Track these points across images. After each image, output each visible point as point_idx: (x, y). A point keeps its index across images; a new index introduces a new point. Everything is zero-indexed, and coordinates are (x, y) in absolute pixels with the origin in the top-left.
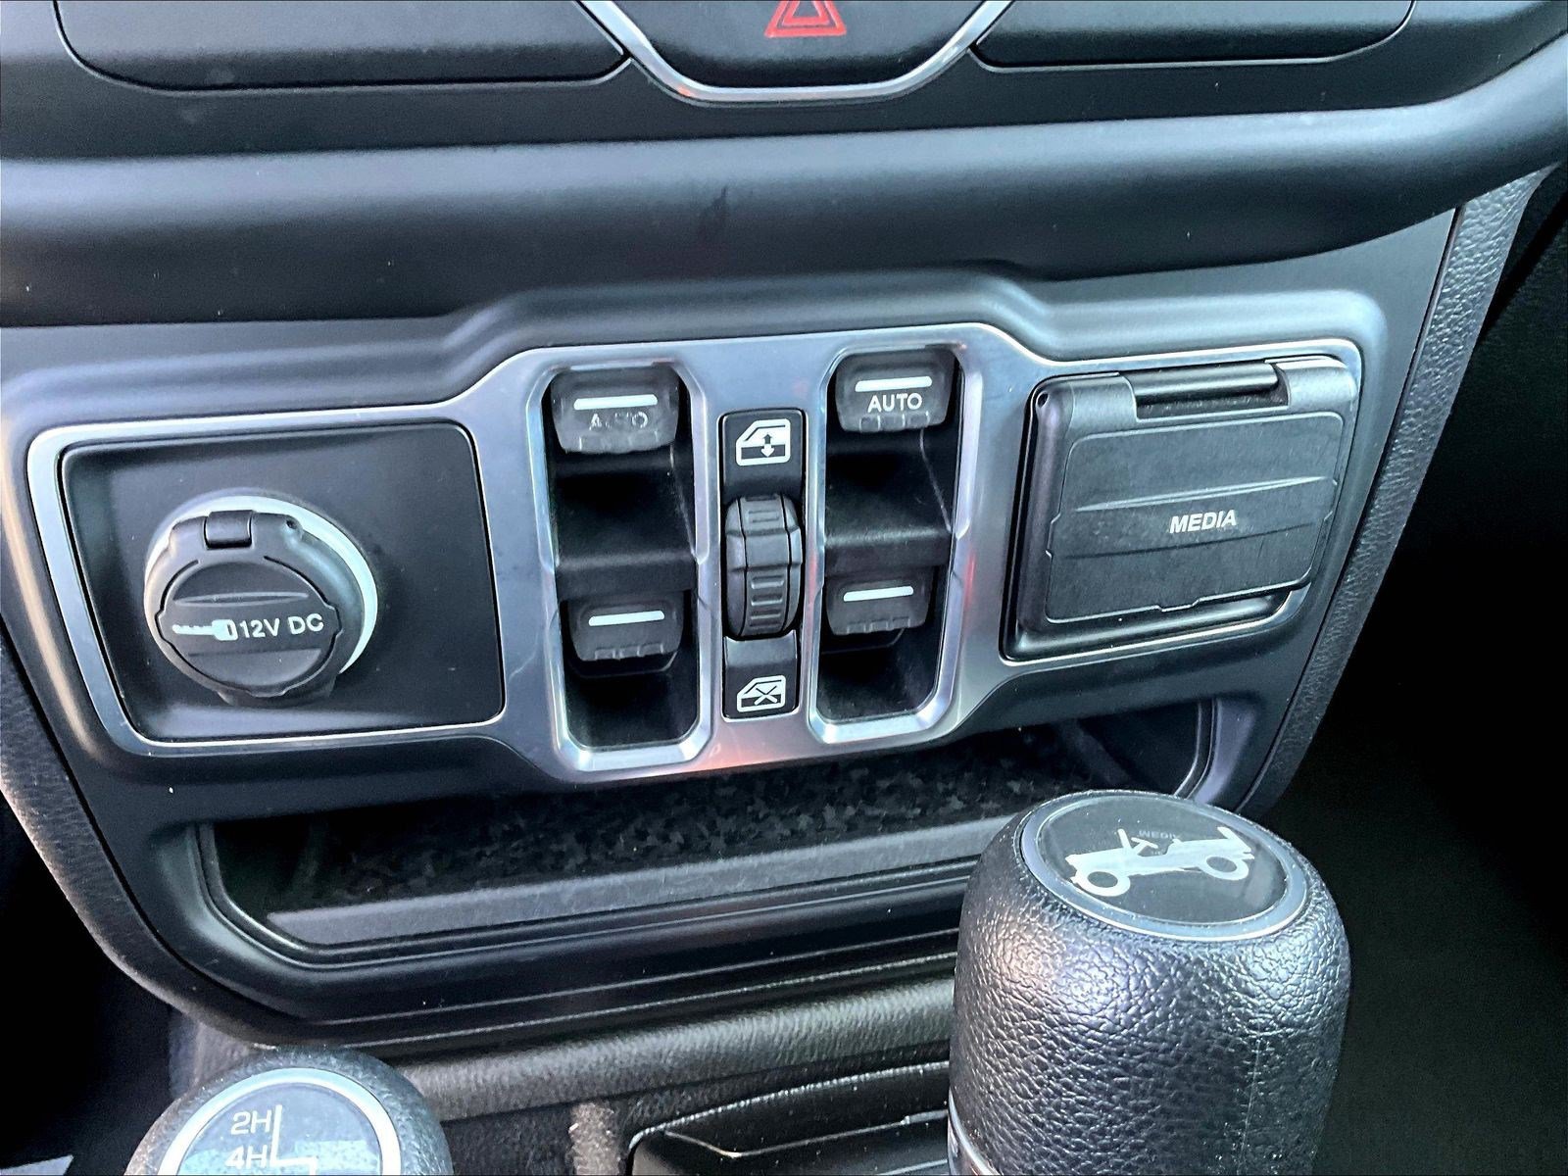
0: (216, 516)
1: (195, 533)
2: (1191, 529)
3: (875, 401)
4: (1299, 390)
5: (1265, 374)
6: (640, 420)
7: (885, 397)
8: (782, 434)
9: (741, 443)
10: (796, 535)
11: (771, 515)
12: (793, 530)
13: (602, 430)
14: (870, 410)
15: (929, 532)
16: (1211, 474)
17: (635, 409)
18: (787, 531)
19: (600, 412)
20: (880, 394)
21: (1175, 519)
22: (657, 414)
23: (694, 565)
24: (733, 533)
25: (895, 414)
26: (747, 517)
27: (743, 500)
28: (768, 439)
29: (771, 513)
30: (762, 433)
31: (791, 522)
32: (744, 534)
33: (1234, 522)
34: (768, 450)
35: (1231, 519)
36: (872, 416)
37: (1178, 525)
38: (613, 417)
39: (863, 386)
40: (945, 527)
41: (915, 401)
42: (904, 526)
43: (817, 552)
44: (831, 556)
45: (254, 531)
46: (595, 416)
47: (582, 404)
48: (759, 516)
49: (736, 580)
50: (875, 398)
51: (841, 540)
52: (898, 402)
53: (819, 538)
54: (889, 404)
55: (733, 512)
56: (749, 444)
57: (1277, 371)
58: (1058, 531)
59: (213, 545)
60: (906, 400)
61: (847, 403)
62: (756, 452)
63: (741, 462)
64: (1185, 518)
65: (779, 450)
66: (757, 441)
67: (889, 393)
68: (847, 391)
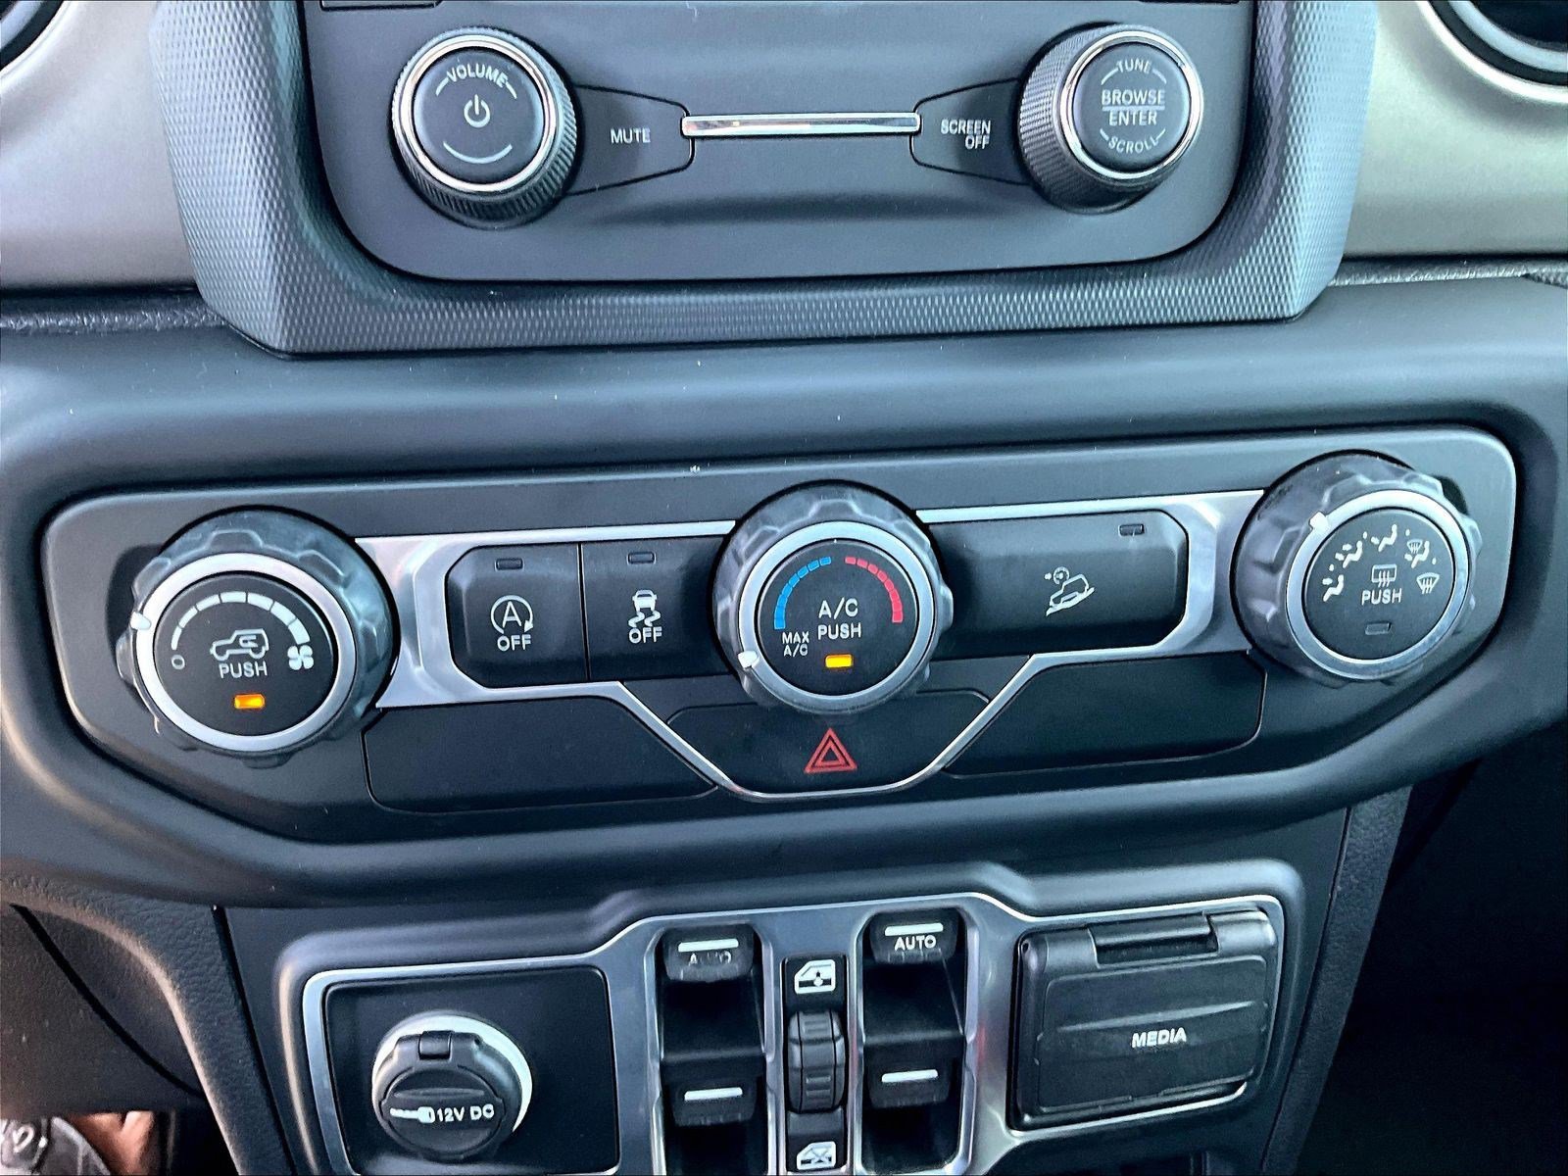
0: (428, 1035)
1: (411, 1047)
2: (1150, 1044)
3: (900, 943)
4: (1229, 937)
5: (1200, 925)
6: (726, 958)
7: (907, 939)
8: (829, 969)
9: (798, 978)
10: (840, 1043)
11: (822, 1026)
12: (839, 1038)
13: (698, 965)
14: (896, 948)
15: (944, 1034)
16: (1162, 1002)
17: (721, 951)
18: (834, 1040)
19: (697, 953)
20: (904, 938)
21: (1136, 1036)
22: (738, 953)
23: (763, 1059)
24: (794, 1041)
25: (916, 952)
26: (803, 1028)
27: (801, 1014)
28: (818, 975)
29: (823, 1025)
30: (815, 970)
31: (837, 1032)
32: (800, 1043)
33: (1184, 1038)
34: (818, 982)
35: (1181, 1035)
36: (897, 954)
37: (1138, 1041)
38: (705, 957)
39: (890, 931)
40: (958, 1029)
41: (930, 942)
42: (927, 1028)
43: (857, 1051)
44: (869, 1051)
45: (452, 1045)
46: (693, 956)
47: (684, 947)
48: (813, 1027)
49: (794, 1076)
50: (900, 939)
51: (878, 1039)
52: (917, 943)
53: (860, 1040)
54: (910, 943)
55: (794, 1023)
56: (804, 979)
57: (1210, 923)
58: (1043, 1046)
59: (423, 1057)
60: (923, 942)
61: (879, 943)
62: (811, 984)
63: (799, 990)
64: (1144, 1034)
65: (827, 982)
66: (810, 976)
67: (910, 936)
68: (878, 934)
